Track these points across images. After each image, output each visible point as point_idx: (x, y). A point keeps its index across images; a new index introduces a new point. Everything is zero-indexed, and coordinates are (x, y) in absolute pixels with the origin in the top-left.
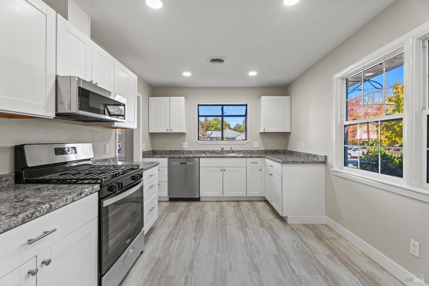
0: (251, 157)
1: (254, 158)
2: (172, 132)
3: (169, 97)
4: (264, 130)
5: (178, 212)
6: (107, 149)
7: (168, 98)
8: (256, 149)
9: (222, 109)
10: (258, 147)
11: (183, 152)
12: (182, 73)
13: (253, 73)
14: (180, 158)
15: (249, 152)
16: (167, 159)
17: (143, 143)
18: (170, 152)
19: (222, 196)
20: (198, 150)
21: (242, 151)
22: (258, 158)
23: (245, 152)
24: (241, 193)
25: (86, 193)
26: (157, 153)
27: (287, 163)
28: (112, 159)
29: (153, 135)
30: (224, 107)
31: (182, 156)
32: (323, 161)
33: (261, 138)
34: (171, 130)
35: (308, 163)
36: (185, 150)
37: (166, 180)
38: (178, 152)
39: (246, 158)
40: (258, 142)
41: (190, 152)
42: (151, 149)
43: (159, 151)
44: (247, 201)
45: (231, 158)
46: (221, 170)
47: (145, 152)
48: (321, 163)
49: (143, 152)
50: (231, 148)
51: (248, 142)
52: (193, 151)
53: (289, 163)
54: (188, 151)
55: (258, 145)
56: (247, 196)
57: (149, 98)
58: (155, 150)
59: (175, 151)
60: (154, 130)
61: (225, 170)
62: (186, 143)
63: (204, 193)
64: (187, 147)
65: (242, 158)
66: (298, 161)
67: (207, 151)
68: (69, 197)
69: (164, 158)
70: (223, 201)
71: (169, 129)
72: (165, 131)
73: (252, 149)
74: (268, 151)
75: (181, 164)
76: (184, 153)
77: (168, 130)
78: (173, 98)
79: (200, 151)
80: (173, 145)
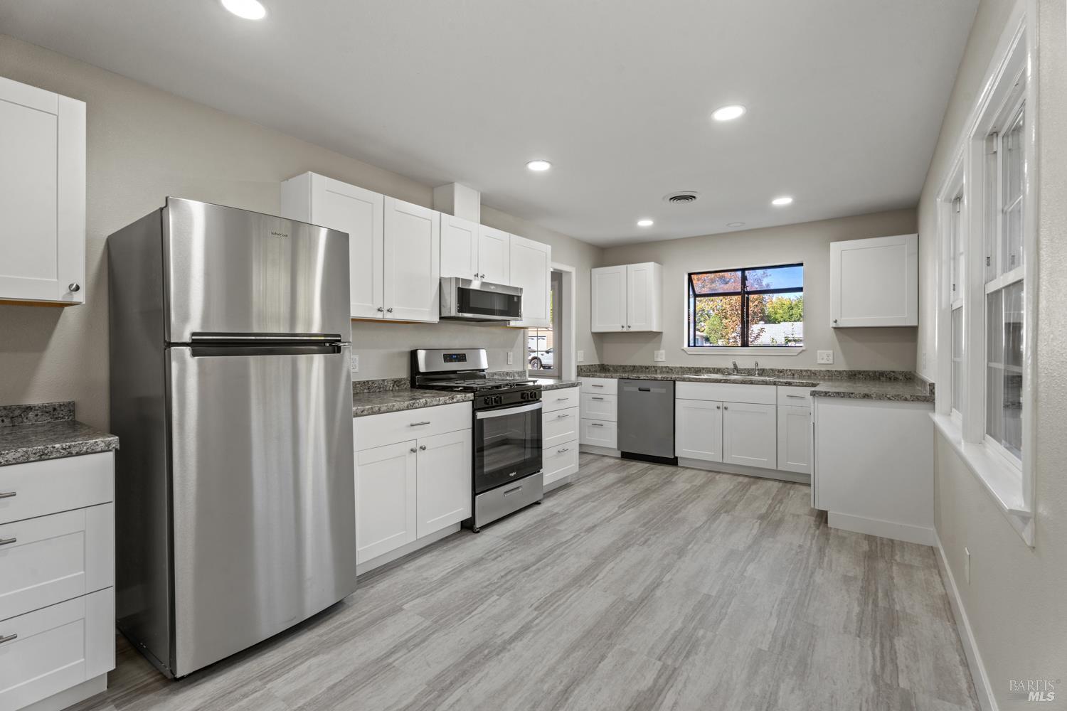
0: (790, 384)
1: (796, 386)
2: (632, 330)
3: (625, 266)
4: (836, 322)
5: (624, 474)
6: (511, 359)
7: (623, 267)
8: (823, 369)
9: (744, 279)
10: (831, 362)
11: (656, 369)
12: (637, 223)
13: (782, 201)
14: (639, 379)
15: (804, 373)
16: (616, 380)
17: (579, 352)
18: (632, 368)
19: (721, 461)
20: (685, 366)
21: (787, 370)
22: (805, 386)
23: (793, 375)
24: (763, 461)
25: (458, 398)
26: (609, 370)
27: (824, 396)
28: (518, 373)
29: (600, 338)
30: (746, 272)
31: (642, 376)
32: (926, 397)
33: (840, 341)
34: (629, 327)
35: (880, 399)
36: (660, 365)
37: (615, 418)
38: (646, 369)
39: (775, 386)
40: (831, 352)
41: (670, 370)
42: (597, 362)
43: (613, 366)
44: (780, 481)
45: (741, 383)
46: (718, 408)
47: (581, 366)
48: (918, 400)
49: (578, 366)
50: (757, 364)
51: (803, 351)
52: (676, 368)
53: (829, 395)
54: (666, 367)
55: (831, 358)
56: (779, 469)
57: (593, 270)
58: (606, 363)
59: (641, 367)
60: (600, 327)
61: (726, 408)
62: (662, 351)
63: (683, 450)
64: (664, 360)
65: (767, 384)
66: (852, 394)
67: (703, 369)
68: (441, 398)
69: (612, 377)
70: (724, 473)
71: (625, 326)
72: (620, 330)
73: (813, 369)
74: (860, 372)
75: (640, 390)
76: (658, 371)
77: (623, 327)
78: (632, 267)
79: (689, 368)
80: (636, 356)
